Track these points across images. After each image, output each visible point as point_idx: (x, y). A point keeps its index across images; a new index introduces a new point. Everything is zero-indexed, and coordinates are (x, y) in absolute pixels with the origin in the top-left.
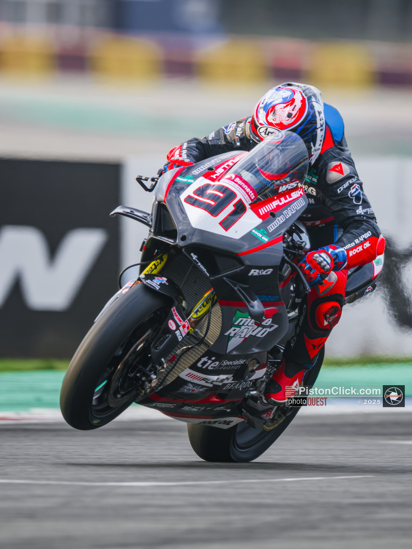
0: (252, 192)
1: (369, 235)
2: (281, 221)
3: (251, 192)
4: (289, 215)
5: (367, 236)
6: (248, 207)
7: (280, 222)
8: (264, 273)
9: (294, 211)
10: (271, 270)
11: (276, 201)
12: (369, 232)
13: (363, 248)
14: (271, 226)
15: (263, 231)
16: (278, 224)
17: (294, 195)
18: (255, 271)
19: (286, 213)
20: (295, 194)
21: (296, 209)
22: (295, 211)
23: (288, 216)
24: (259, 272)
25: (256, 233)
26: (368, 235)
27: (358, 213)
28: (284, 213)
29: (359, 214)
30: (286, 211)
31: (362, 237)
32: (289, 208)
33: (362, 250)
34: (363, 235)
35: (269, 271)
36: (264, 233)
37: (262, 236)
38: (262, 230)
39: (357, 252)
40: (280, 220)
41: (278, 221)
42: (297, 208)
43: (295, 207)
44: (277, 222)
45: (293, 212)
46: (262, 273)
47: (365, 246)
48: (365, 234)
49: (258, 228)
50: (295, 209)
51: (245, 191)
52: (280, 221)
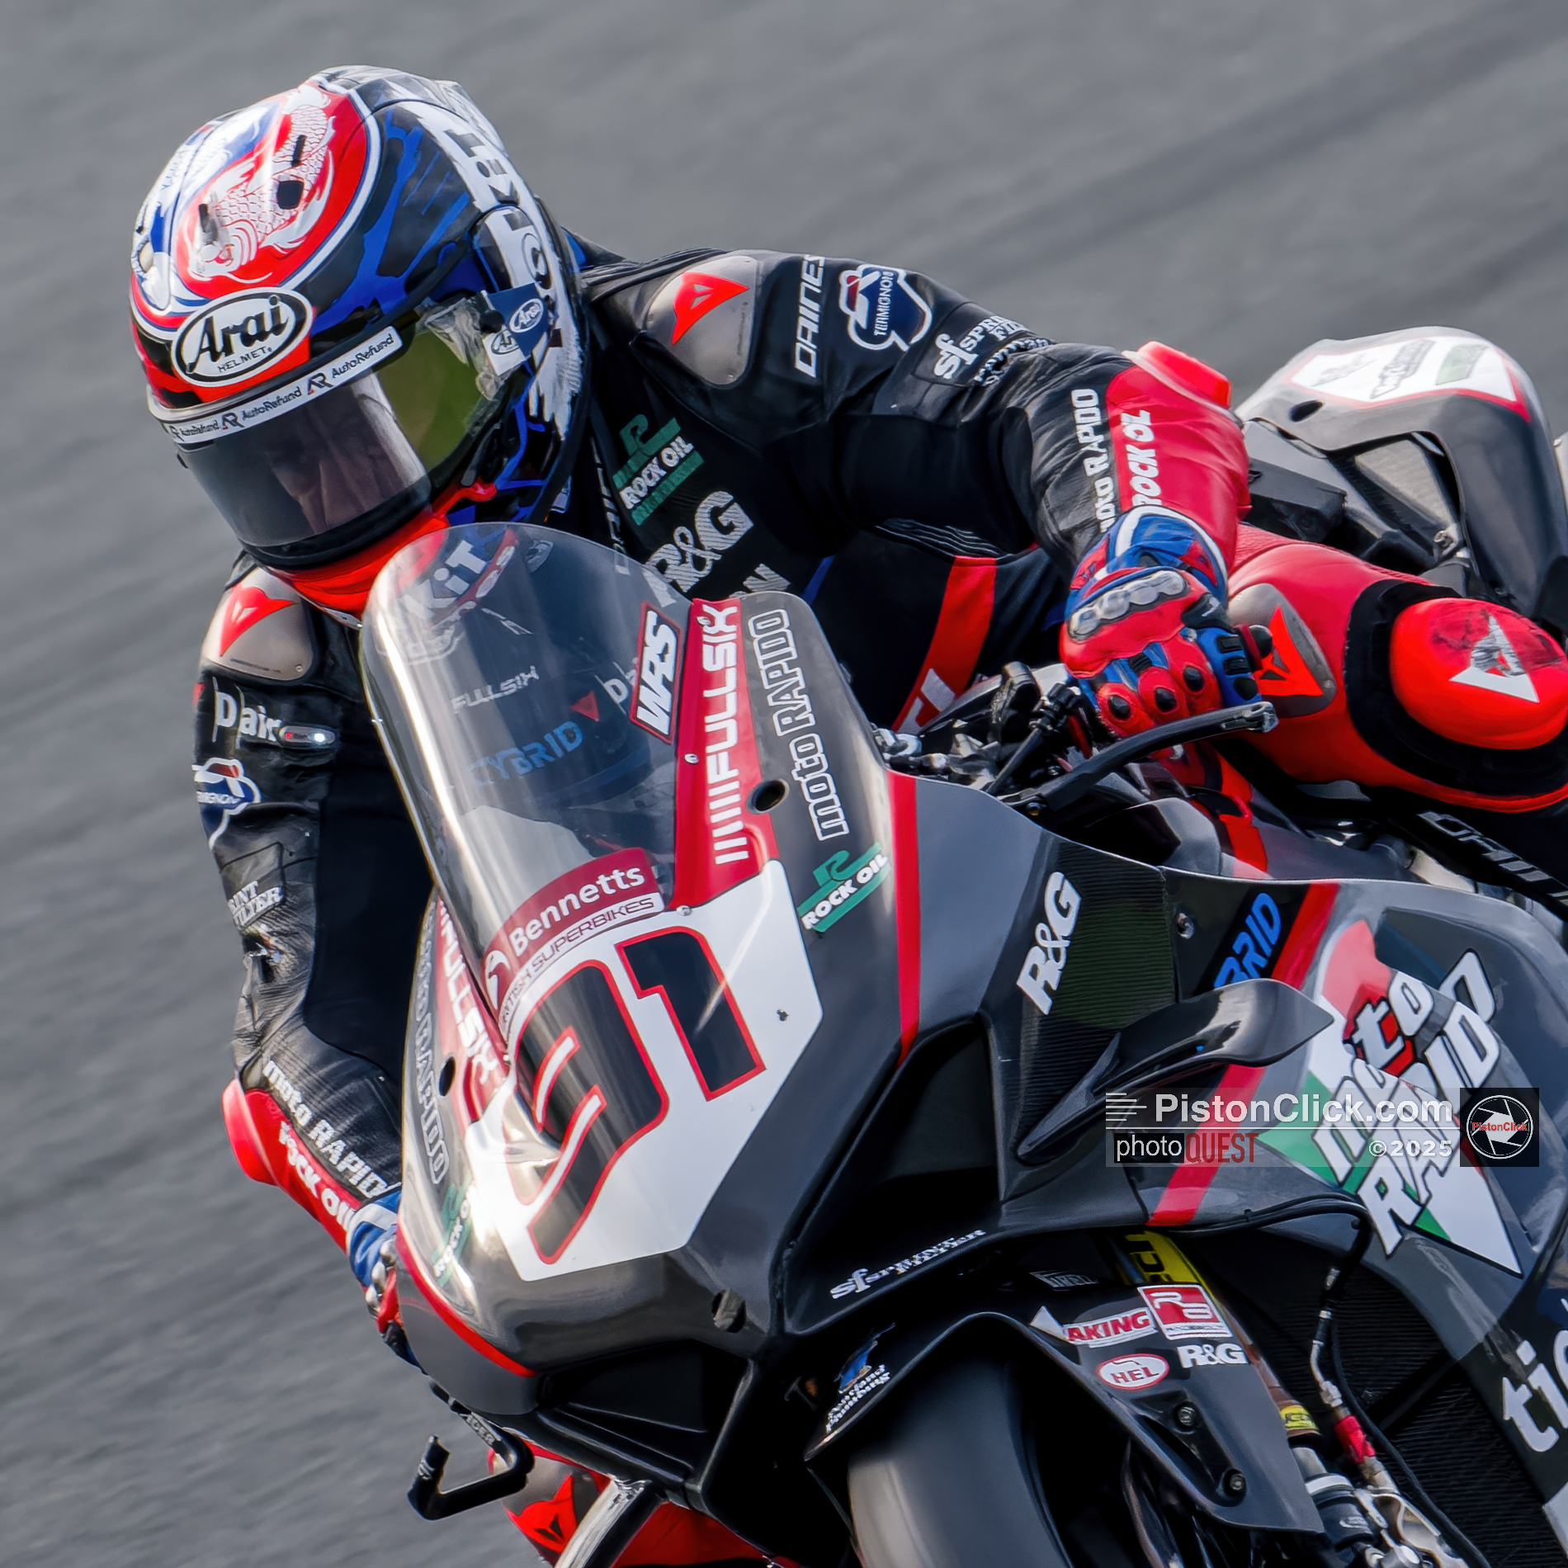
0: (608, 874)
1: (1095, 401)
2: (815, 757)
3: (603, 880)
4: (803, 709)
5: (1093, 415)
6: (677, 919)
7: (819, 767)
8: (1064, 926)
9: (794, 674)
10: (1056, 879)
11: (711, 762)
12: (1076, 394)
13: (1144, 446)
14: (821, 820)
15: (829, 868)
16: (824, 780)
17: (719, 656)
18: (1034, 972)
19: (787, 721)
20: (717, 648)
21: (791, 665)
22: (798, 670)
23: (807, 714)
24: (1045, 950)
25: (823, 908)
26: (1086, 407)
27: (948, 376)
28: (780, 733)
29: (953, 375)
30: (780, 717)
31: (1086, 434)
32: (770, 698)
33: (1152, 452)
34: (1078, 427)
35: (1058, 895)
36: (840, 869)
37: (849, 882)
38: (820, 874)
39: (1154, 479)
40: (809, 762)
41: (810, 777)
42: (790, 655)
43: (780, 667)
44: (809, 784)
45: (797, 684)
46: (1054, 938)
47: (1139, 433)
48: (1079, 419)
49: (803, 891)
50: (787, 671)
51: (587, 909)
52: (817, 763)
